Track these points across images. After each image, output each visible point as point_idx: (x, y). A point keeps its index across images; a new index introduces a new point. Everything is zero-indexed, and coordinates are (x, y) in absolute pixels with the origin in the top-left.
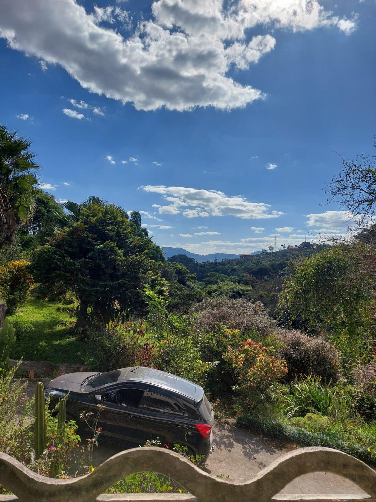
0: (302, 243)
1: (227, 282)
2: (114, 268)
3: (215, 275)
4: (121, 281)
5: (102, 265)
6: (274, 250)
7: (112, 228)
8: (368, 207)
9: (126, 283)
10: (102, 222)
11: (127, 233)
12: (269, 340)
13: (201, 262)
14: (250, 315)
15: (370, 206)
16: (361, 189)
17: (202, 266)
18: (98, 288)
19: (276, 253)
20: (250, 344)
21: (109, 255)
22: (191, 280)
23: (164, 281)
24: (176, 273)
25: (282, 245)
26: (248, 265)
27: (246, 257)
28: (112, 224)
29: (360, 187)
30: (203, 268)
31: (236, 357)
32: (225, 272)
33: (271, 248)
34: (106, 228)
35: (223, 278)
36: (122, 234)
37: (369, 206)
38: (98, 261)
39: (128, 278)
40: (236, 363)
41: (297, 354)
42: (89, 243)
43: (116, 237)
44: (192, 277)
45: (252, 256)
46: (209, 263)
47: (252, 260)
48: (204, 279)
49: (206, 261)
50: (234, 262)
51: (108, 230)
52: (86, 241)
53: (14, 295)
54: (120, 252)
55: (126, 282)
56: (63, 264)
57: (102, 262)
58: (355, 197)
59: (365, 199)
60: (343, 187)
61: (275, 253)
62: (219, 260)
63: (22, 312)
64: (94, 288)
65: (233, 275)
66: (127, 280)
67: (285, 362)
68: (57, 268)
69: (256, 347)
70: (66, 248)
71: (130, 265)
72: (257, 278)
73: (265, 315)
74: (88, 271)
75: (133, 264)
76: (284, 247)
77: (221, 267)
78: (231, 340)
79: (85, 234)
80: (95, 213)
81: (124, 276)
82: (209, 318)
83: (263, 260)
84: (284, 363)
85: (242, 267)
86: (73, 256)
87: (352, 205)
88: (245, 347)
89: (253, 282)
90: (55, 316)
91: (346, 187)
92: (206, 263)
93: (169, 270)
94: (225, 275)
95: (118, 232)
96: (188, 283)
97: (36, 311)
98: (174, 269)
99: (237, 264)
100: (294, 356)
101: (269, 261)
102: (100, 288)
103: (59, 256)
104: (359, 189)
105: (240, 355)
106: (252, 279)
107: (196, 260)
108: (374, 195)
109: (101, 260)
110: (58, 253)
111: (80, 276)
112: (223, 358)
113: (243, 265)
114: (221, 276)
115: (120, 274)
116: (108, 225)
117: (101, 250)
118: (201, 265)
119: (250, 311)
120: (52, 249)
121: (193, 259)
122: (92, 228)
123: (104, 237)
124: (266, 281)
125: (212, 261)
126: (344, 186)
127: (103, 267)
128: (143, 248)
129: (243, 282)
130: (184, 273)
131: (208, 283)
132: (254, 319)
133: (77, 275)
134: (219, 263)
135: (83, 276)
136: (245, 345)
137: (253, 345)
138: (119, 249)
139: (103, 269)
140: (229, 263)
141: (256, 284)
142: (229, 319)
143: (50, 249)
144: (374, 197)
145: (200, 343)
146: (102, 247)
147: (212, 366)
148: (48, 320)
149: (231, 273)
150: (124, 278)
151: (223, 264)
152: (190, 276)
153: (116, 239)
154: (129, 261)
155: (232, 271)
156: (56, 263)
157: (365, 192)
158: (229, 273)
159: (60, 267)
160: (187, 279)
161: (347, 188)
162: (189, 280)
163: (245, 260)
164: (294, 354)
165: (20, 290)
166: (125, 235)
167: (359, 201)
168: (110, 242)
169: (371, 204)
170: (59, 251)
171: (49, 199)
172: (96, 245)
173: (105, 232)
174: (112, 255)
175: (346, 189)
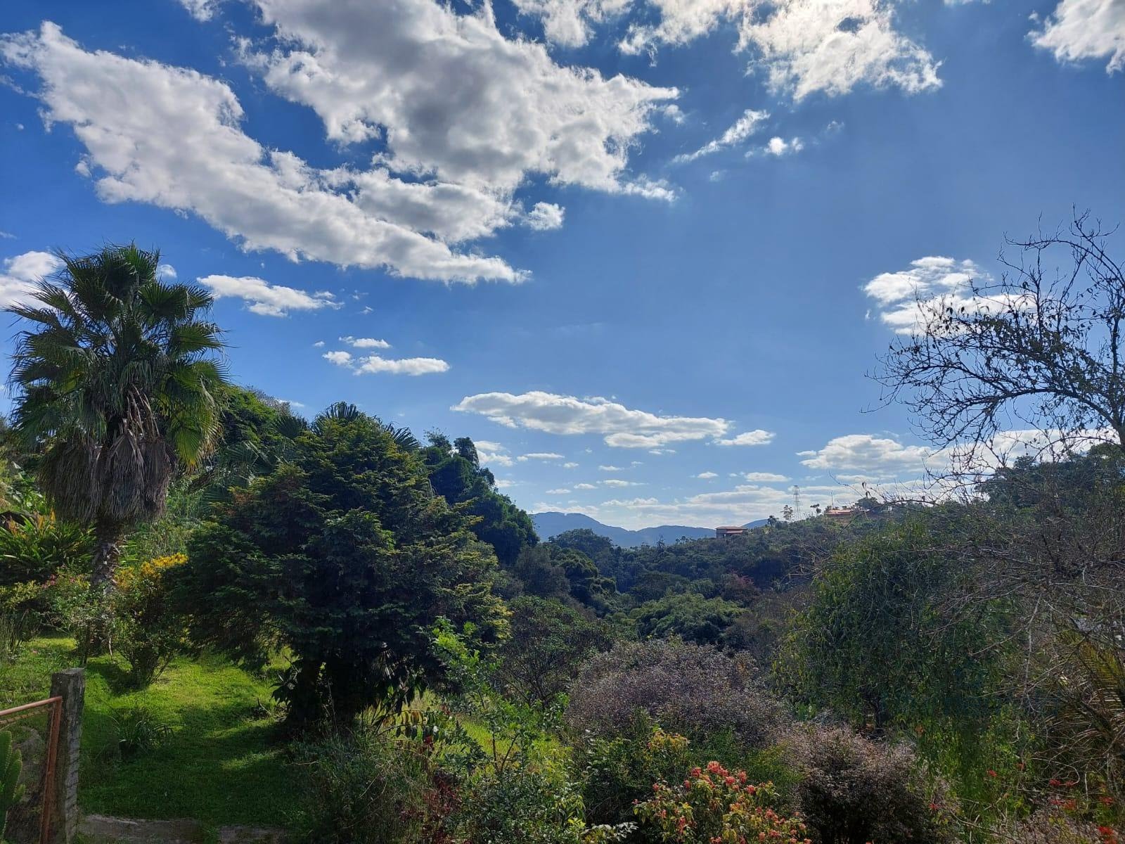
0: (859, 501)
1: (688, 594)
2: (370, 574)
3: (659, 578)
4: (387, 609)
5: (341, 569)
6: (795, 518)
7: (369, 477)
8: (984, 414)
9: (400, 614)
10: (345, 462)
11: (405, 488)
12: (765, 756)
13: (627, 547)
14: (720, 688)
15: (989, 412)
16: (964, 370)
17: (629, 557)
18: (326, 629)
19: (798, 525)
20: (712, 773)
21: (361, 543)
22: (604, 592)
23: (498, 606)
24: (568, 576)
25: (814, 506)
26: (737, 553)
27: (731, 534)
28: (371, 466)
29: (961, 363)
30: (632, 560)
31: (670, 812)
32: (683, 571)
33: (788, 513)
34: (355, 476)
35: (678, 584)
36: (394, 492)
37: (987, 415)
38: (329, 558)
39: (405, 600)
40: (673, 826)
41: (844, 791)
42: (311, 514)
43: (379, 497)
44: (606, 585)
45: (745, 531)
46: (645, 549)
47: (745, 540)
48: (633, 588)
49: (639, 545)
50: (704, 547)
51: (358, 481)
52: (302, 510)
53: (146, 640)
54: (385, 534)
55: (399, 610)
56: (242, 568)
57: (338, 560)
58: (947, 390)
59: (975, 394)
60: (921, 366)
61: (796, 524)
62: (669, 543)
63: (166, 681)
64: (318, 629)
65: (701, 576)
66: (401, 604)
67: (800, 825)
68: (229, 577)
69: (730, 782)
70: (257, 528)
71: (412, 567)
72: (756, 584)
73: (758, 687)
74: (301, 586)
75: (419, 564)
76: (818, 511)
77: (672, 557)
78: (667, 760)
79: (302, 493)
80: (330, 441)
81: (393, 595)
82: (618, 694)
83: (770, 542)
84: (798, 827)
85: (723, 558)
86: (270, 548)
87: (943, 412)
88: (700, 782)
89: (747, 593)
90: (244, 692)
91: (926, 366)
92: (639, 549)
93: (550, 568)
94: (683, 576)
95: (386, 485)
96: (597, 597)
97: (203, 679)
98: (564, 566)
99: (711, 549)
100: (835, 794)
101: (784, 542)
102: (331, 629)
103: (237, 546)
104: (960, 368)
105: (681, 805)
106: (744, 586)
107: (615, 543)
108: (999, 386)
109: (338, 555)
110: (233, 539)
111: (281, 598)
112: (636, 813)
113: (724, 554)
114: (674, 580)
115: (383, 590)
116: (360, 468)
117: (340, 531)
118: (627, 555)
119: (719, 678)
120: (221, 529)
121: (608, 538)
122: (320, 481)
123: (346, 499)
124: (778, 592)
125: (653, 544)
126: (923, 362)
127: (341, 573)
128: (449, 526)
129: (723, 594)
130: (587, 573)
131: (642, 597)
132: (730, 700)
133: (275, 596)
134: (669, 549)
135: (288, 596)
136: (698, 777)
137: (721, 776)
138: (384, 528)
139: (343, 576)
140: (690, 548)
141: (755, 597)
142: (664, 700)
143: (216, 530)
144: (999, 388)
145: (589, 765)
146: (341, 522)
147: (615, 835)
148: (225, 702)
149: (697, 571)
150: (395, 601)
151: (679, 551)
152: (602, 581)
153: (378, 503)
154: (406, 558)
155: (699, 566)
156: (225, 564)
157: (976, 376)
158: (691, 571)
159: (236, 576)
160: (594, 588)
161: (929, 367)
162: (597, 590)
163: (728, 542)
164: (836, 788)
165: (164, 627)
166: (402, 493)
167: (957, 400)
168: (362, 510)
169: (992, 407)
170: (238, 536)
171: (270, 413)
172: (326, 518)
173: (351, 487)
174: (367, 543)
175: (926, 369)
